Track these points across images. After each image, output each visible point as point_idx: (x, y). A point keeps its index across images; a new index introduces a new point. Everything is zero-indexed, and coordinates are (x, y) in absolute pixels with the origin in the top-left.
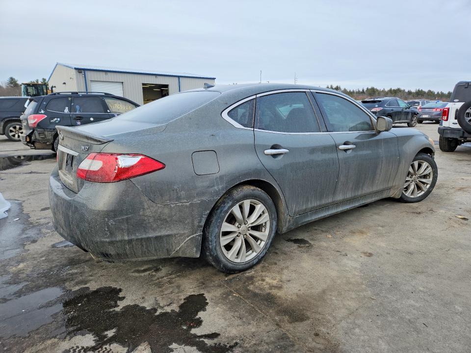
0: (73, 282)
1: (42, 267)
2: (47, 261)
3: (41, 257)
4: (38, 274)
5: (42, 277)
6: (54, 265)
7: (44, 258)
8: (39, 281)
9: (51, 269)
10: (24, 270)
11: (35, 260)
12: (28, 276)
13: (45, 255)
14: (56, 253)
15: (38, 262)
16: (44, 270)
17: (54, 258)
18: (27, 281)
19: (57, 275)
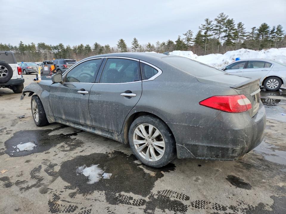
0: (258, 157)
1: (268, 175)
2: (262, 177)
3: (264, 183)
4: (273, 171)
5: (271, 168)
6: (261, 171)
7: (263, 181)
8: (273, 167)
9: (264, 170)
10: (280, 180)
11: (270, 183)
12: (279, 174)
13: (261, 183)
14: (253, 179)
15: (268, 180)
16: (268, 172)
17: (257, 176)
18: (280, 171)
19: (263, 165)
